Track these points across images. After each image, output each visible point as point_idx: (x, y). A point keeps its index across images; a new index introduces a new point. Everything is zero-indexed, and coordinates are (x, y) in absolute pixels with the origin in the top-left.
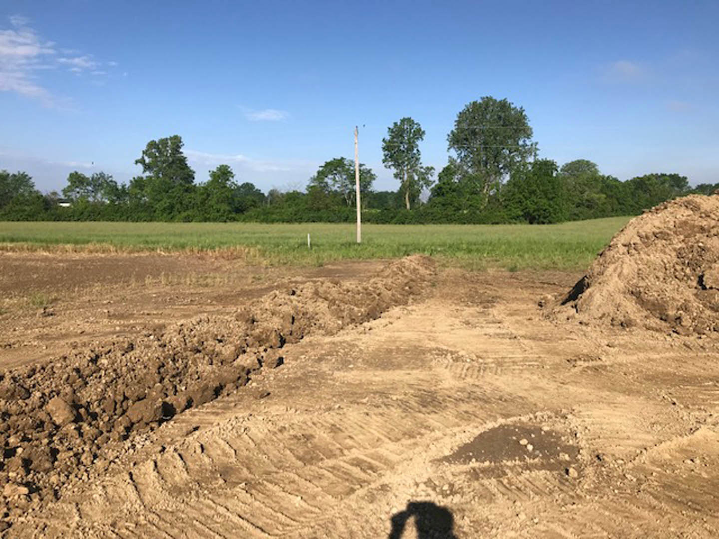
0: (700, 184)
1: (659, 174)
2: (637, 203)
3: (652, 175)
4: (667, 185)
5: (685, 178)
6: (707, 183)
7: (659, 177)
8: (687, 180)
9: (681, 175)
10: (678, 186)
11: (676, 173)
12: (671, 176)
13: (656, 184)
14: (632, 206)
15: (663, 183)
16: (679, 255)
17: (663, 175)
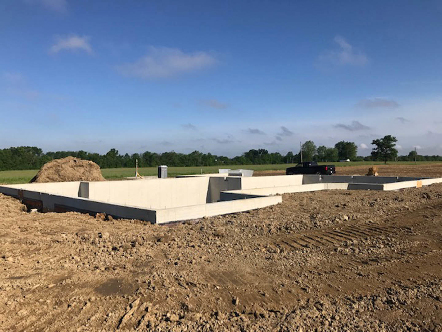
0: (48, 152)
1: (26, 147)
2: (14, 163)
3: (22, 147)
4: (31, 153)
5: (40, 149)
6: (52, 151)
7: (26, 148)
8: (42, 150)
9: (38, 148)
10: (37, 153)
11: (36, 146)
12: (33, 148)
13: (25, 152)
14: (11, 164)
15: (29, 151)
16: (55, 170)
17: (28, 147)
